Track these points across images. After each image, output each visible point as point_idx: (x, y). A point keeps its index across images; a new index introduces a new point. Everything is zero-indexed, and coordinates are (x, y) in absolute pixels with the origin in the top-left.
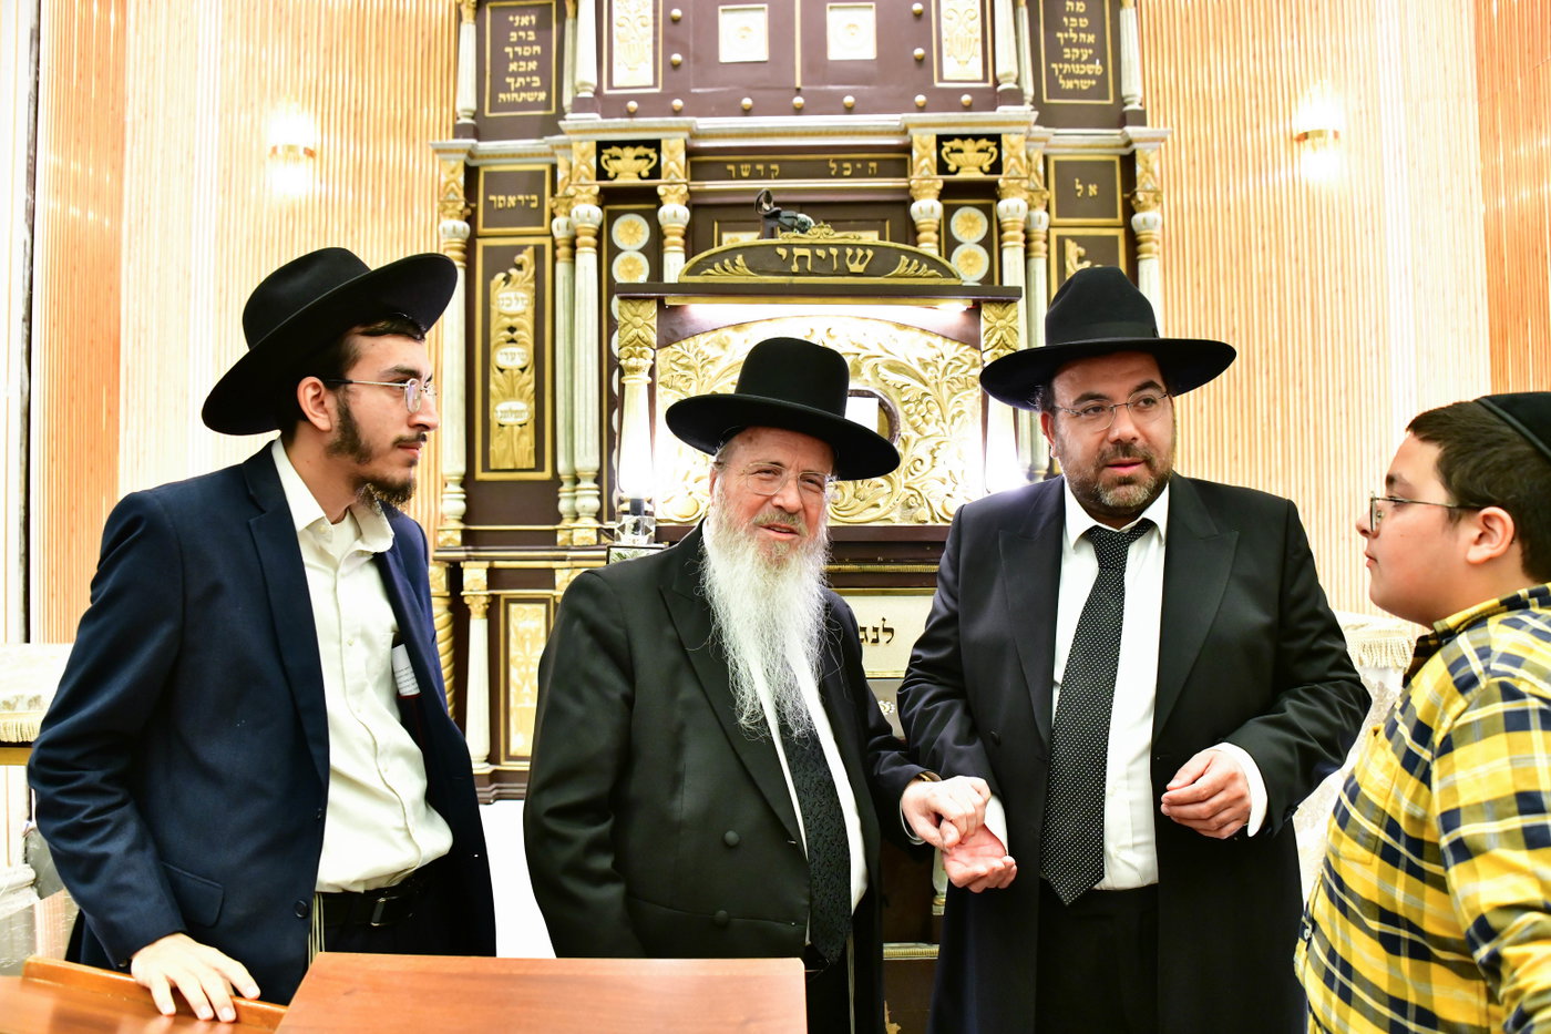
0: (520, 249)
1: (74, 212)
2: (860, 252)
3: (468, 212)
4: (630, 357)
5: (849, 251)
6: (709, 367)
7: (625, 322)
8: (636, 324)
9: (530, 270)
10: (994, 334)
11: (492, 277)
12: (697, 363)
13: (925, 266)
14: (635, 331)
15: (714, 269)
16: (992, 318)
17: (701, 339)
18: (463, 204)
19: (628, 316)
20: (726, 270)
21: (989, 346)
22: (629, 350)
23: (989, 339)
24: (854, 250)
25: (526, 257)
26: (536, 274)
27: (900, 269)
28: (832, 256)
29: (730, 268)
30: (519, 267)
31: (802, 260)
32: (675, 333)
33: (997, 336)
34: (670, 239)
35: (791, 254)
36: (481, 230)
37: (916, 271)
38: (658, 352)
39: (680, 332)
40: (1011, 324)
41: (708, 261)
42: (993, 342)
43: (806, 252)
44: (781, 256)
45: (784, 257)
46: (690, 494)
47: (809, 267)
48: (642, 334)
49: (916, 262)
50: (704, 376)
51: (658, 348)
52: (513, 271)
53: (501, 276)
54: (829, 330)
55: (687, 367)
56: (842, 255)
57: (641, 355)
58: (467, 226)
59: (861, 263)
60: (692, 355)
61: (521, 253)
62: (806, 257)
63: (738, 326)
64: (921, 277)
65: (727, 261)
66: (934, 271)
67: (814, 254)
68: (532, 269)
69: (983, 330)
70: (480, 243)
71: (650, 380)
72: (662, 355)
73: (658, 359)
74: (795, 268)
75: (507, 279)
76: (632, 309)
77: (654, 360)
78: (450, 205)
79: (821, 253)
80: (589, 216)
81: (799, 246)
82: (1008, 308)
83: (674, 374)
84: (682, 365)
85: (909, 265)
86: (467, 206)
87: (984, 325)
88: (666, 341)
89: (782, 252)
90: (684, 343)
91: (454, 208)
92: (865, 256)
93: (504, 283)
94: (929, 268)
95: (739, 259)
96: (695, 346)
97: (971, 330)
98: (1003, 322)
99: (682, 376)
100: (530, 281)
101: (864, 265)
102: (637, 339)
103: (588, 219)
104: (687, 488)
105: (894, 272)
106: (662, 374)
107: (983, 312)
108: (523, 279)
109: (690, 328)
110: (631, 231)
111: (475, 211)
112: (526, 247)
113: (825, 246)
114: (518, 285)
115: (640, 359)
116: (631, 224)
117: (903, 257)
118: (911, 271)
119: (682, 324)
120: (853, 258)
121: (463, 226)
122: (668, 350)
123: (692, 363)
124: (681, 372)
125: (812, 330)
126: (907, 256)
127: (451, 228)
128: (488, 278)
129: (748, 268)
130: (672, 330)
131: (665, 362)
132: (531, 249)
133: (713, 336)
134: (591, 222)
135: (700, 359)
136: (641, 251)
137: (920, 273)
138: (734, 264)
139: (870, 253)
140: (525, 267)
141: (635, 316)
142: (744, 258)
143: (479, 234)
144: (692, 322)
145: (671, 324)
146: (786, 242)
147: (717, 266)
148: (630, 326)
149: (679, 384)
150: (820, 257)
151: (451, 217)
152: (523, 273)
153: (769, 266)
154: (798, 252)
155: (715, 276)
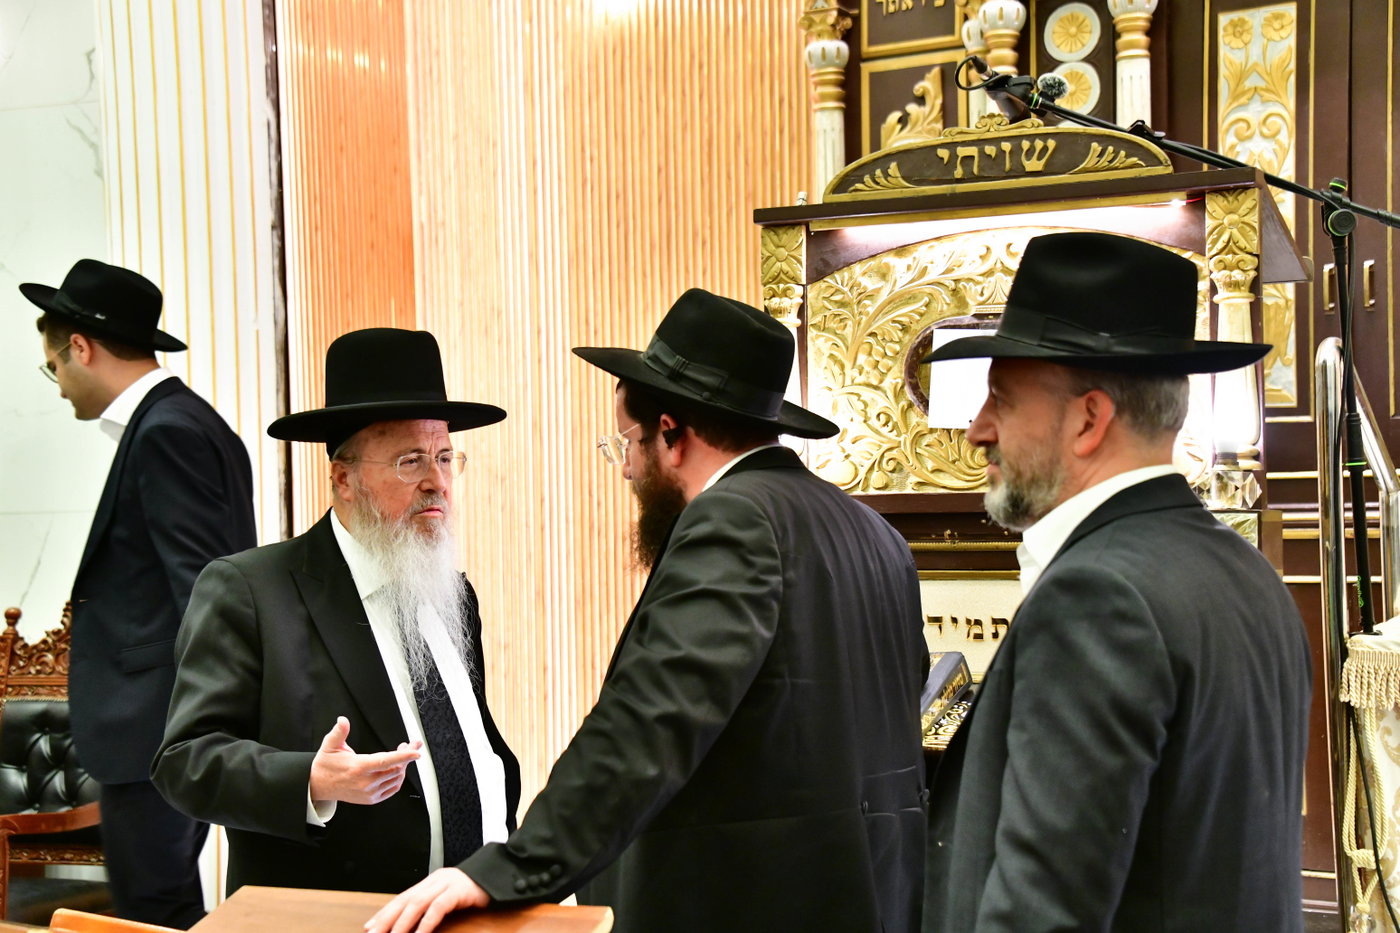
0: (920, 73)
1: (334, 55)
2: (1039, 144)
3: (848, 22)
4: (774, 296)
5: (1026, 145)
6: (867, 302)
7: (768, 254)
8: (779, 257)
9: (935, 101)
10: (1220, 235)
11: (883, 120)
12: (852, 297)
13: (1123, 153)
14: (778, 264)
15: (863, 183)
16: (1219, 212)
17: (857, 268)
18: (835, 14)
19: (772, 247)
20: (877, 183)
21: (1214, 252)
22: (771, 289)
23: (1215, 242)
24: (1032, 142)
25: (929, 85)
26: (944, 107)
27: (1090, 161)
28: (1004, 152)
29: (882, 181)
30: (921, 100)
31: (967, 161)
32: (826, 264)
33: (1225, 237)
34: (1126, 38)
35: (953, 156)
36: (866, 49)
37: (1110, 162)
38: (809, 287)
39: (833, 261)
40: (1246, 219)
41: (858, 173)
42: (1220, 245)
43: (973, 151)
44: (942, 159)
45: (946, 161)
46: (847, 457)
47: (975, 170)
48: (785, 267)
49: (1111, 149)
50: (860, 313)
51: (808, 283)
52: (912, 108)
53: (895, 115)
54: (1009, 245)
55: (842, 304)
56: (1016, 151)
57: (785, 293)
58: (844, 47)
59: (1039, 159)
60: (846, 289)
61: (921, 78)
62: (973, 157)
63: (901, 250)
64: (1116, 169)
65: (878, 172)
66: (1134, 160)
67: (982, 153)
68: (939, 101)
69: (1207, 231)
70: (867, 69)
71: (799, 322)
72: (813, 292)
73: (810, 295)
74: (959, 173)
75: (903, 121)
76: (775, 238)
77: (804, 297)
78: (817, 18)
79: (990, 150)
80: (1001, 17)
81: (965, 144)
82: (1240, 198)
83: (828, 313)
84: (836, 302)
85: (1101, 155)
86: (842, 14)
87: (1209, 223)
88: (817, 273)
89: (944, 153)
90: (837, 276)
91: (823, 21)
92: (1045, 149)
93: (899, 126)
94: (1127, 156)
95: (893, 169)
96: (851, 278)
97: (1193, 231)
98: (1235, 217)
99: (836, 315)
100: (935, 120)
101: (1044, 161)
102: (782, 275)
103: (1001, 23)
104: (844, 450)
105: (1081, 166)
106: (814, 314)
107: (1209, 206)
108: (925, 119)
109: (844, 256)
110: (1073, 30)
111: (857, 20)
112: (928, 68)
113: (996, 141)
114: (918, 128)
115: (785, 299)
116: (1073, 18)
117: (1095, 145)
118: (1104, 162)
119: (835, 252)
120: (1030, 153)
121: (838, 47)
122: (821, 285)
123: (847, 299)
124: (835, 310)
125: (988, 249)
126: (1099, 143)
127: (820, 51)
128: (878, 119)
129: (904, 178)
130: (822, 260)
131: (817, 298)
132: (936, 70)
133: (872, 263)
134: (1007, 28)
135: (855, 293)
136: (1087, 60)
137: (1115, 163)
138: (886, 175)
139: (1051, 144)
140: (929, 100)
141: (778, 247)
142: (899, 167)
143: (864, 56)
144: (846, 248)
145: (822, 252)
146: (949, 140)
147: (867, 178)
148: (773, 259)
149: (832, 325)
150: (990, 156)
151: (819, 35)
152: (926, 109)
153: (928, 173)
154: (962, 152)
155: (865, 191)
